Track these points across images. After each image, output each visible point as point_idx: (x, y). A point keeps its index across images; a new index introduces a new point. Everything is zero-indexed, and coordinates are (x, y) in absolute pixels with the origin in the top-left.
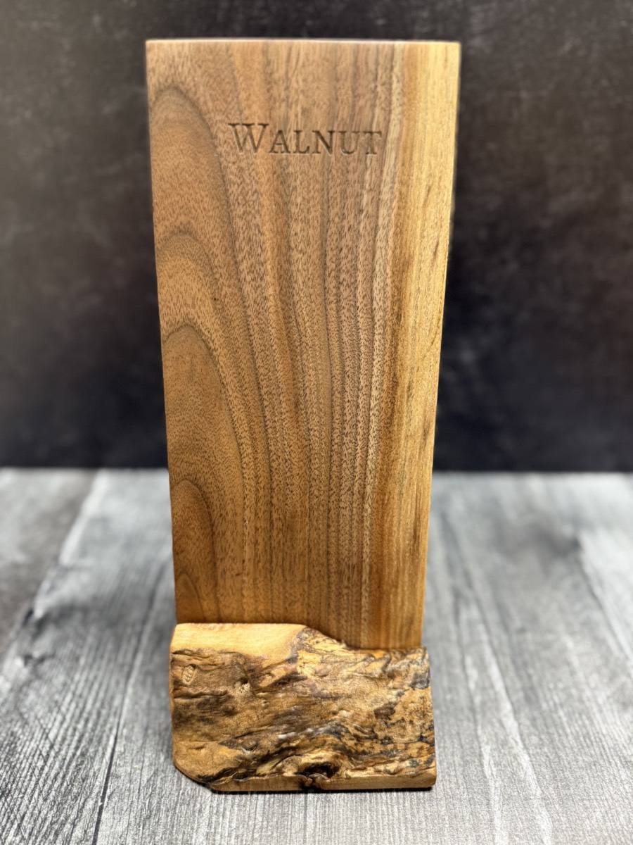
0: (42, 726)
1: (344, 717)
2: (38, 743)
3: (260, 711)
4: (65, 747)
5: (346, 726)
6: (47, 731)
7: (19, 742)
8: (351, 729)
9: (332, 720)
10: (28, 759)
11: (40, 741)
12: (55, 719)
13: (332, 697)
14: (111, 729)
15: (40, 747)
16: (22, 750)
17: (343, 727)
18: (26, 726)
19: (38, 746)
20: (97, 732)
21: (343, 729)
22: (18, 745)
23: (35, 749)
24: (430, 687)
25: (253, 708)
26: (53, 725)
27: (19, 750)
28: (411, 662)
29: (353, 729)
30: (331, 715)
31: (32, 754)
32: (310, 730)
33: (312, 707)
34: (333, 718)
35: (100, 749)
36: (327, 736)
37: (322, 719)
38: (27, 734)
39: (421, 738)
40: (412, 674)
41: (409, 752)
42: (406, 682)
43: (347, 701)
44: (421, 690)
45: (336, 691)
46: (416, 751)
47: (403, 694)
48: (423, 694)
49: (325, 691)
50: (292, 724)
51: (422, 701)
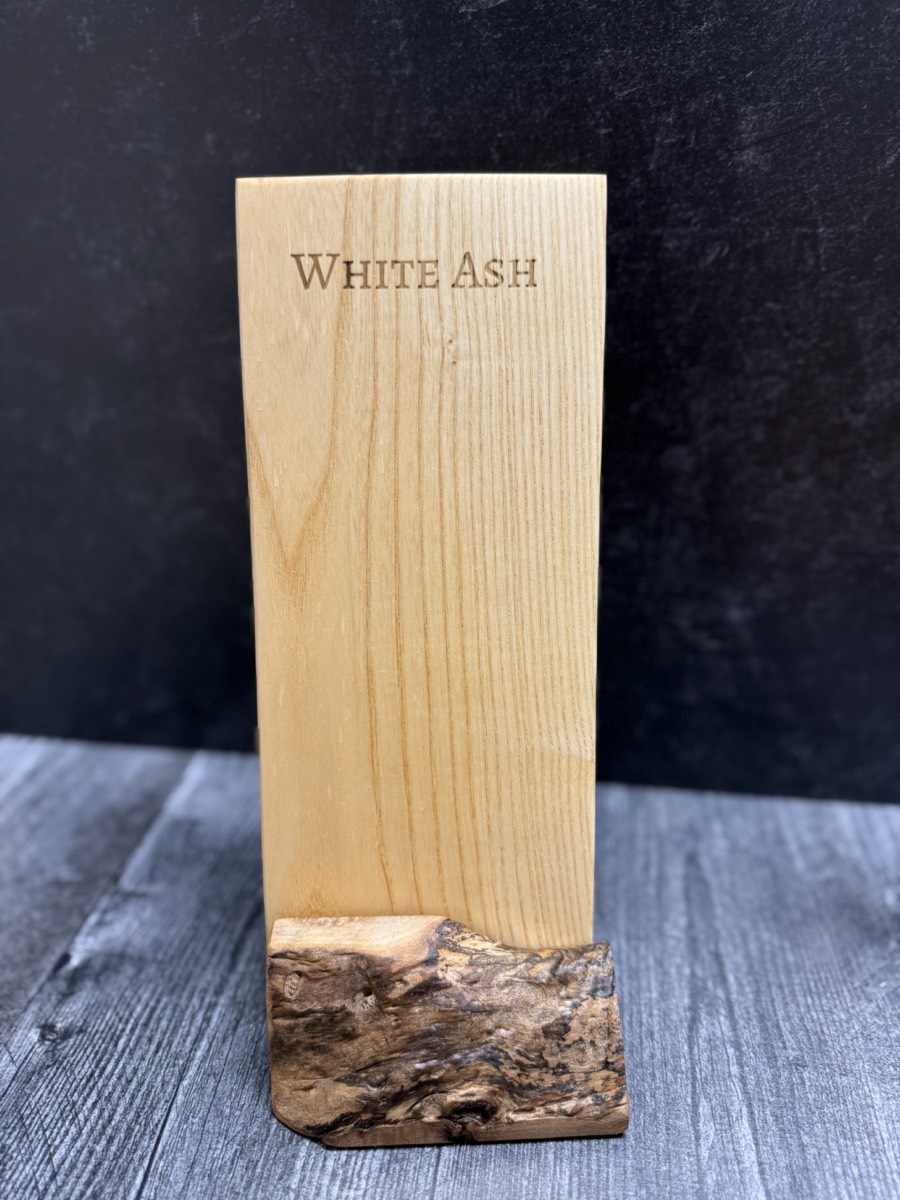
0: (46, 1141)
1: (503, 1038)
2: (35, 1168)
3: (390, 1033)
4: (72, 1180)
5: (505, 1050)
6: (52, 1150)
7: (10, 1163)
8: (512, 1054)
9: (487, 1042)
10: (16, 1193)
11: (39, 1165)
12: (67, 1132)
13: (485, 1011)
14: (142, 1158)
15: (37, 1175)
16: (11, 1176)
17: (502, 1051)
18: (25, 1139)
19: (34, 1173)
20: (121, 1161)
21: (502, 1054)
22: (7, 1168)
23: (29, 1177)
24: (615, 995)
25: (380, 1028)
26: (62, 1141)
27: (7, 1177)
28: (589, 962)
29: (514, 1053)
30: (485, 1035)
31: (24, 1185)
32: (457, 1056)
33: (459, 1025)
34: (488, 1039)
35: (121, 1189)
36: (481, 1065)
37: (472, 1040)
38: (23, 1151)
39: (606, 1065)
40: (590, 978)
41: (591, 1085)
42: (585, 989)
43: (505, 1015)
44: (604, 1000)
45: (490, 1002)
46: (601, 1082)
47: (580, 1005)
48: (606, 1005)
49: (476, 1003)
50: (433, 1048)
51: (606, 1013)
